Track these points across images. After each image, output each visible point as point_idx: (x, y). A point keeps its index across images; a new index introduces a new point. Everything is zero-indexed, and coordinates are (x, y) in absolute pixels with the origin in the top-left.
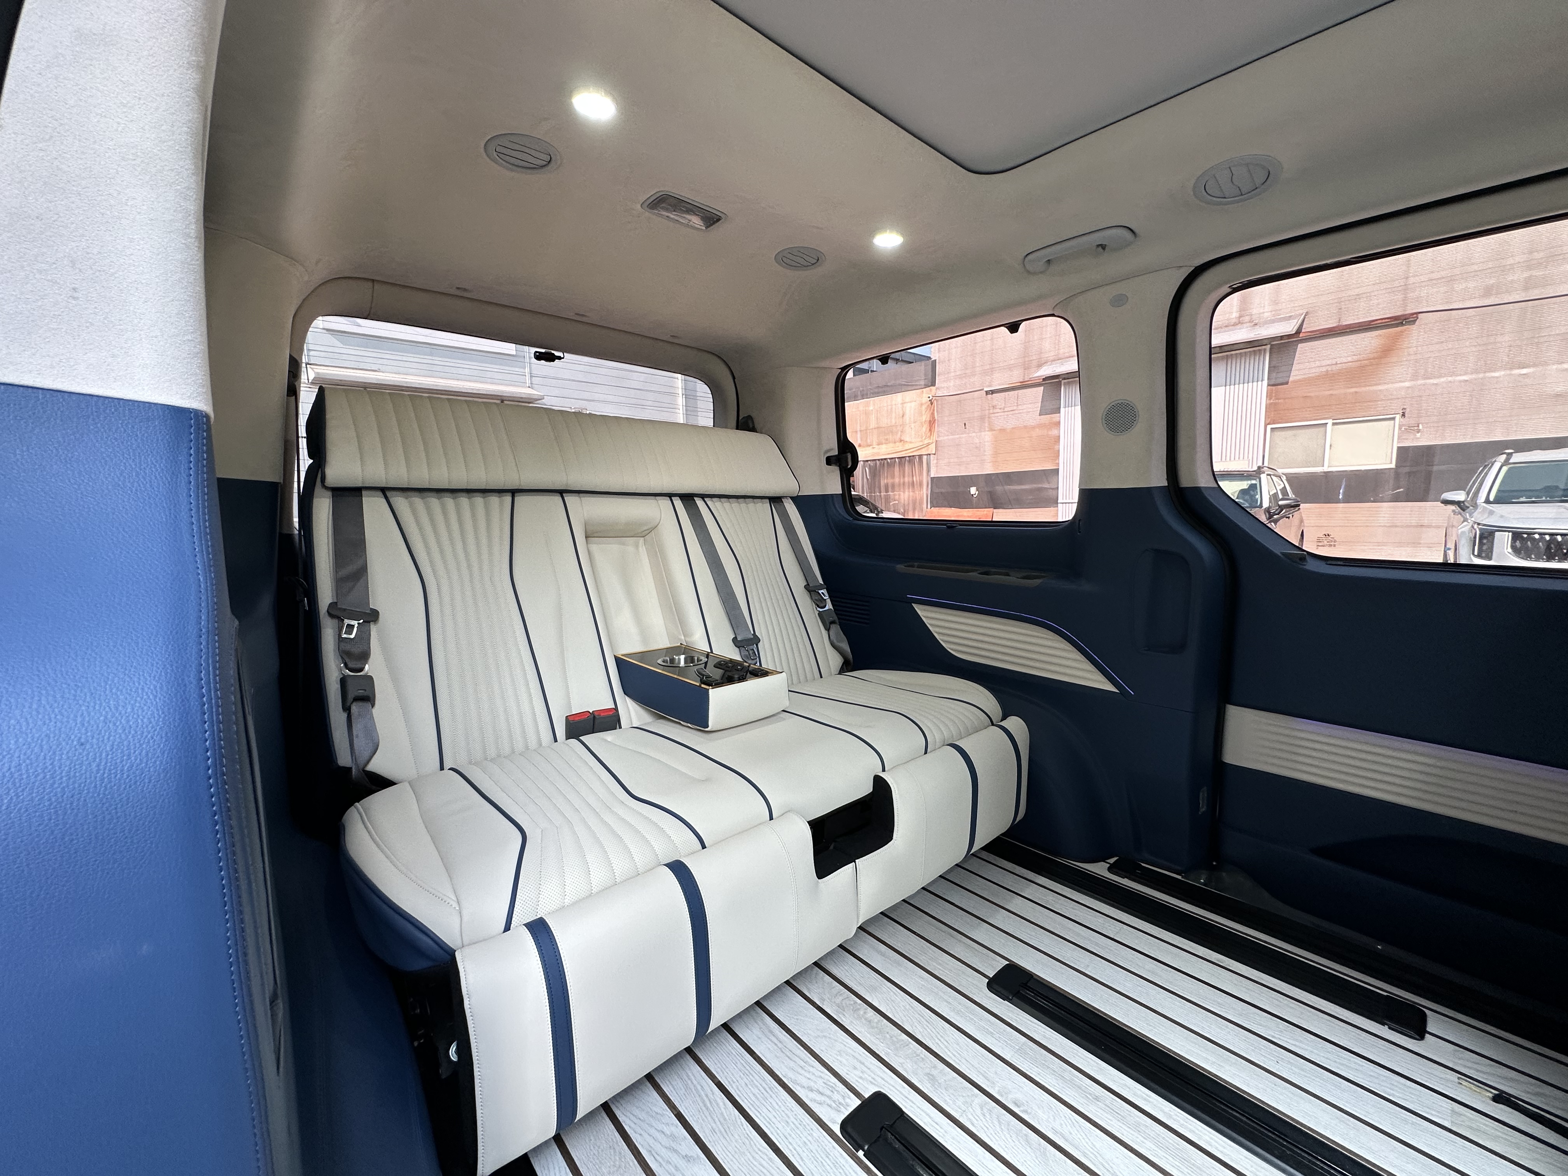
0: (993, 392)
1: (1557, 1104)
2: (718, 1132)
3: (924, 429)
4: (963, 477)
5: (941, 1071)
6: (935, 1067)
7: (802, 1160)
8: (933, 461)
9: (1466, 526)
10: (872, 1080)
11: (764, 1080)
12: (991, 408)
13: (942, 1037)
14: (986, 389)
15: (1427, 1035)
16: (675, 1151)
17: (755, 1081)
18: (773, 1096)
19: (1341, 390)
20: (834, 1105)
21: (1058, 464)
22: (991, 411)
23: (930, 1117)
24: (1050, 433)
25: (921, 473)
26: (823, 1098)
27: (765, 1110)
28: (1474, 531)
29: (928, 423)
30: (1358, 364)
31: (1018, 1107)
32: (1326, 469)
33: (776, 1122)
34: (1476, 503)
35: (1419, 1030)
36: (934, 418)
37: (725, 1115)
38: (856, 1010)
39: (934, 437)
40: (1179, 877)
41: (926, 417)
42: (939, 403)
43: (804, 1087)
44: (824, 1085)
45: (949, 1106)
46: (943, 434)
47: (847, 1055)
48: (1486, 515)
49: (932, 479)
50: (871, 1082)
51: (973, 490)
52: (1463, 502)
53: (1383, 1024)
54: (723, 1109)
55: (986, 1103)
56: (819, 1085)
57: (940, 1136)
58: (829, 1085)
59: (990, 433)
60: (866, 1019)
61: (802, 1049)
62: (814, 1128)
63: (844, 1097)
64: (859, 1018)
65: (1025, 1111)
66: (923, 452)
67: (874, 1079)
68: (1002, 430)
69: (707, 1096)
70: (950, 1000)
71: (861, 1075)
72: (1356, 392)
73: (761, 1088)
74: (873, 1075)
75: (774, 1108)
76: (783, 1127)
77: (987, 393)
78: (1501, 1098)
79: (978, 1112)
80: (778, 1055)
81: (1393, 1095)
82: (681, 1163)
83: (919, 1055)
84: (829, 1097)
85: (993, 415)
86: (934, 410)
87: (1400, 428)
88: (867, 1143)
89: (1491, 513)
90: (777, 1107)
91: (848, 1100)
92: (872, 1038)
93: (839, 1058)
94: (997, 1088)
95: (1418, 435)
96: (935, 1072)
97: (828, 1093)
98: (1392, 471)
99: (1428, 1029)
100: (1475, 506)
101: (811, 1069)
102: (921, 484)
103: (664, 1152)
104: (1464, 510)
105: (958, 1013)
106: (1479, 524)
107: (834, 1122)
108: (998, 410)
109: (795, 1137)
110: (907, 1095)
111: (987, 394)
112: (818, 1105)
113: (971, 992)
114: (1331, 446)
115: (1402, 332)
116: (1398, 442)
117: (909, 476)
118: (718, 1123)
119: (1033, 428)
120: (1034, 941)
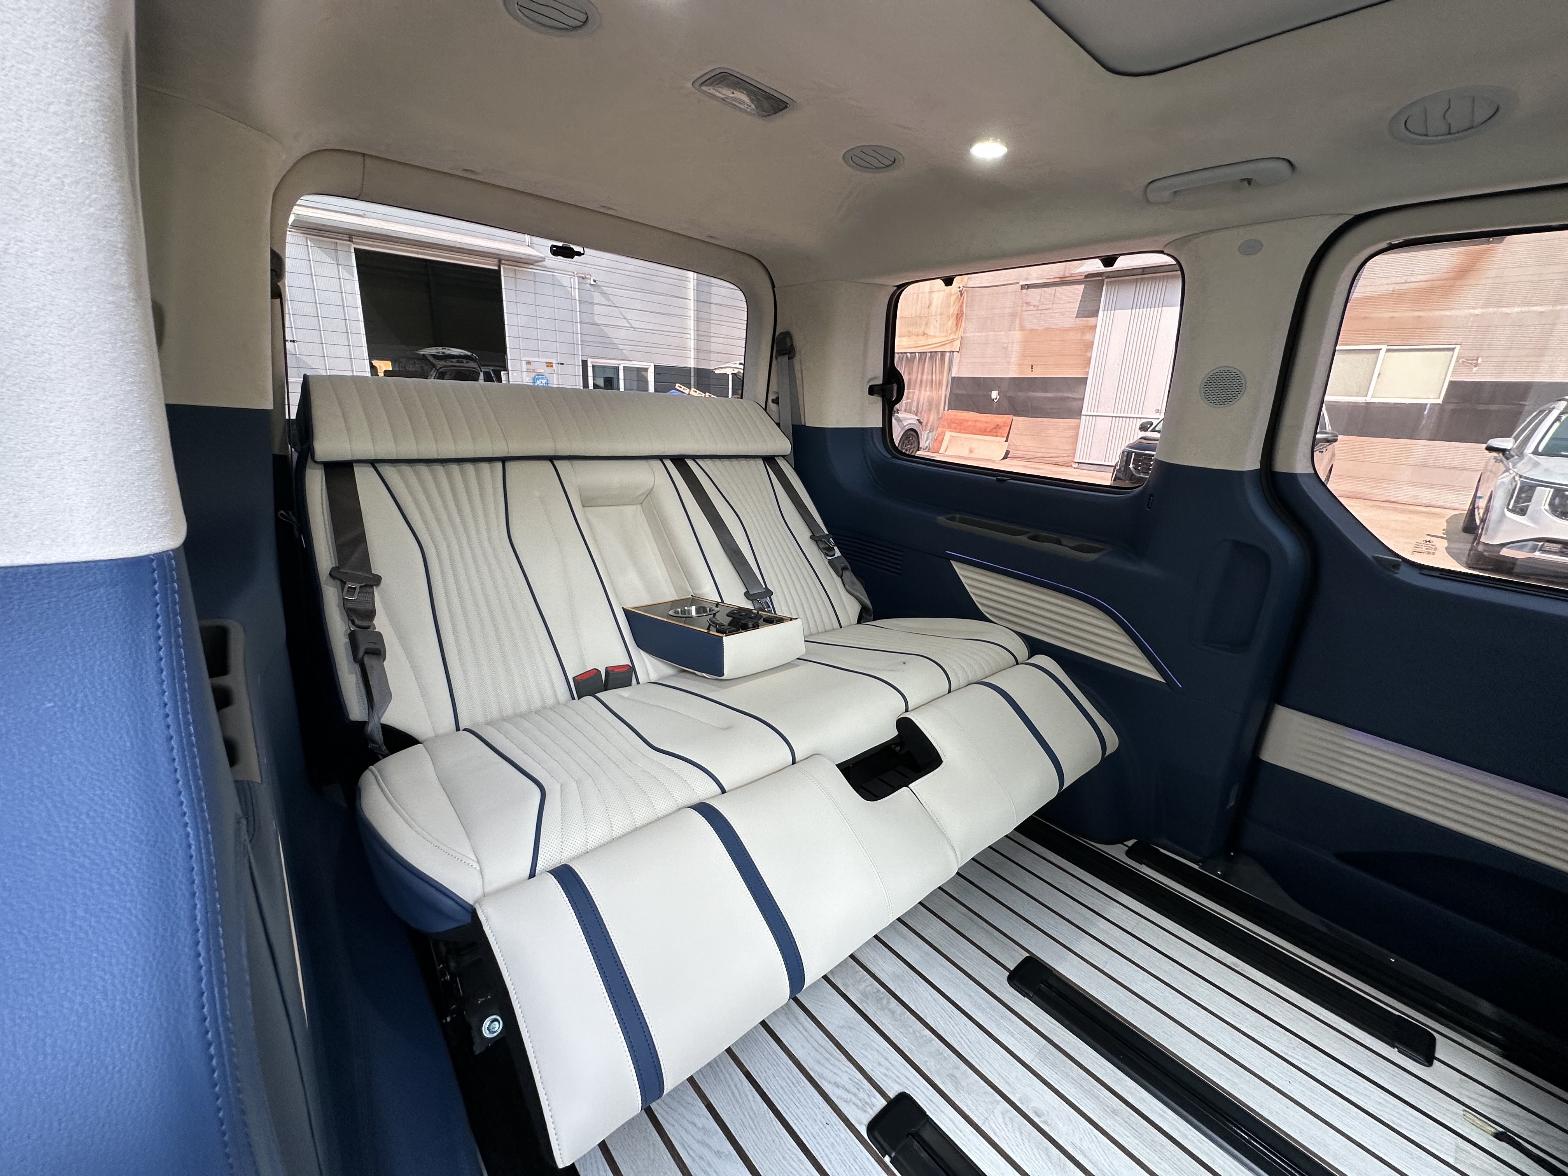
0: (1029, 287)
1: (1558, 1145)
2: (747, 1127)
3: (950, 323)
4: (985, 379)
5: (964, 1073)
6: (957, 1068)
7: (831, 1163)
8: (956, 360)
9: (1507, 476)
10: (897, 1079)
11: (791, 1072)
12: (1025, 305)
13: (964, 1035)
14: (1022, 283)
15: (1435, 1062)
16: (709, 1147)
17: (782, 1073)
18: (801, 1090)
19: (1405, 314)
20: (860, 1104)
21: (1088, 373)
22: (1024, 308)
23: (954, 1124)
24: (1084, 338)
25: (942, 372)
26: (850, 1096)
27: (793, 1106)
28: (1514, 484)
29: (955, 316)
30: (1428, 284)
31: (1039, 1116)
32: (1369, 399)
33: (805, 1120)
34: (1522, 453)
35: (1427, 1056)
36: (962, 310)
37: (754, 1108)
38: (879, 1000)
39: (960, 333)
40: (1196, 867)
41: (954, 310)
42: (970, 294)
43: (830, 1082)
44: (849, 1081)
45: (972, 1112)
46: (970, 331)
47: (871, 1049)
48: (1529, 468)
49: (953, 378)
50: (896, 1081)
51: (994, 395)
52: (1509, 450)
53: (1393, 1046)
54: (752, 1103)
55: (1007, 1111)
56: (844, 1080)
57: (963, 1144)
58: (854, 1082)
59: (1021, 332)
60: (889, 1010)
61: (828, 1040)
62: (842, 1129)
63: (869, 1096)
64: (882, 1009)
65: (1046, 1122)
66: (947, 348)
67: (898, 1077)
68: (1032, 331)
69: (736, 1086)
70: (972, 994)
71: (886, 1072)
72: (1420, 317)
73: (789, 1082)
74: (897, 1073)
75: (800, 1102)
76: (811, 1125)
77: (1023, 287)
78: (1503, 1136)
79: (1000, 1120)
80: (804, 1044)
81: (1401, 1126)
82: (714, 1160)
83: (942, 1054)
84: (855, 1095)
85: (1026, 313)
86: (963, 302)
87: (1457, 361)
88: (894, 1150)
89: (1536, 465)
90: (805, 1103)
91: (873, 1100)
92: (897, 1032)
93: (863, 1051)
94: (1018, 1095)
95: (1475, 369)
96: (958, 1074)
97: (854, 1090)
98: (1437, 407)
99: (1437, 1055)
100: (1521, 455)
101: (837, 1063)
102: (940, 383)
103: (696, 1146)
104: (1507, 459)
105: (979, 1007)
106: (1521, 476)
107: (860, 1123)
108: (1032, 308)
109: (823, 1137)
110: (930, 1097)
111: (1022, 289)
112: (845, 1104)
113: (991, 984)
114: (1379, 374)
115: (1486, 250)
116: (1452, 375)
117: (928, 374)
118: (748, 1117)
119: (1067, 330)
120: (1051, 931)
